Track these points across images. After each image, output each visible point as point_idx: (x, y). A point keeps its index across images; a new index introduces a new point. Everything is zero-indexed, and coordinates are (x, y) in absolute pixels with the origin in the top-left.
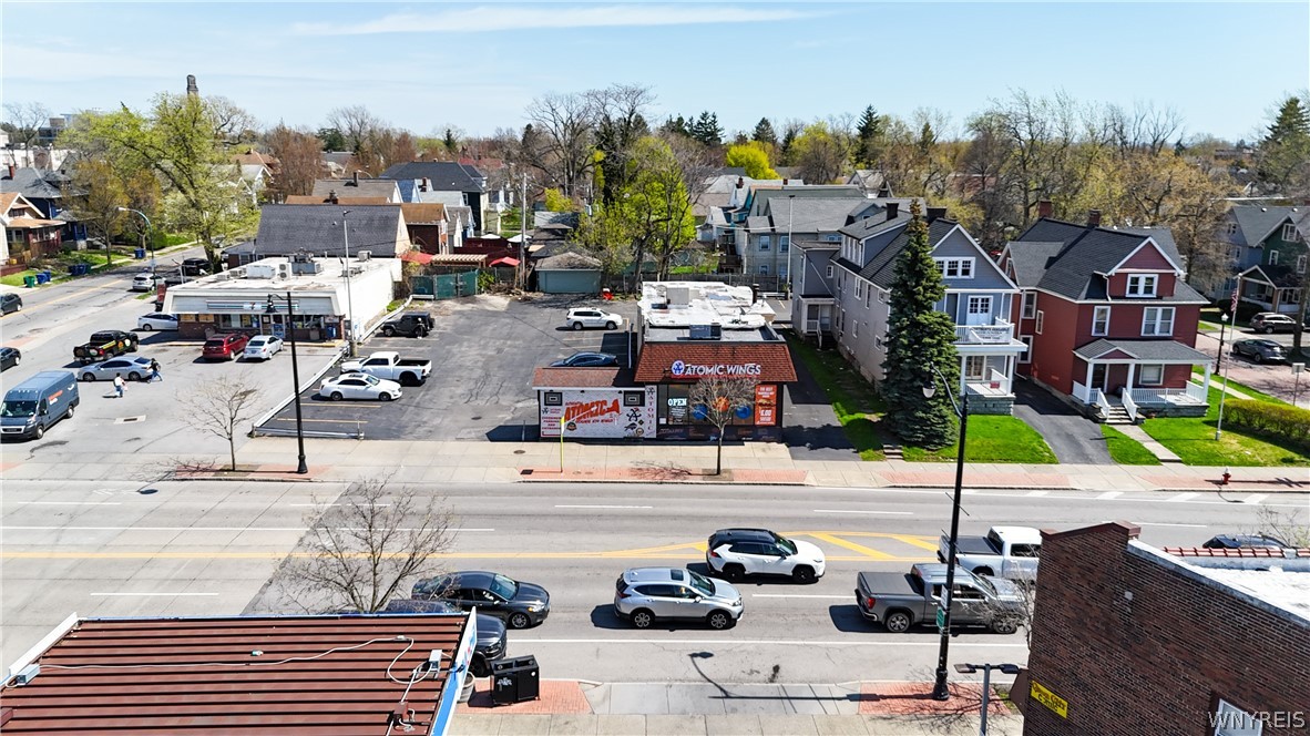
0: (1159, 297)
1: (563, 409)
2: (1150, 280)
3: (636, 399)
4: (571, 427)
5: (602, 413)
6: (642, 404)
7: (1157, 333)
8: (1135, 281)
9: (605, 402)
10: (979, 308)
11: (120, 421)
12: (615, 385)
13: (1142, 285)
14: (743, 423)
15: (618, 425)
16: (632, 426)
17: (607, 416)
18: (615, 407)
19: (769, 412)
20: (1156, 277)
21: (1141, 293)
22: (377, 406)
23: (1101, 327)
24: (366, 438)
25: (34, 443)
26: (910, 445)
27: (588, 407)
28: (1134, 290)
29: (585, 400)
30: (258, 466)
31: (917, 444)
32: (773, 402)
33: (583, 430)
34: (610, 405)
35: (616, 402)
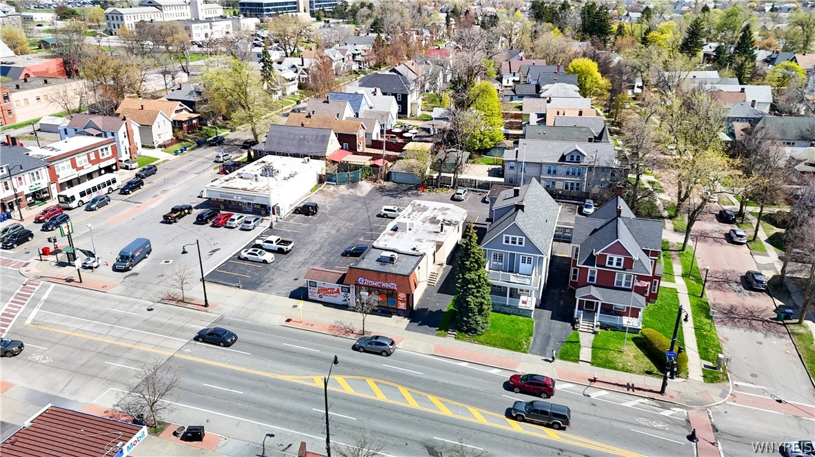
0: (624, 269)
1: (317, 289)
2: (619, 260)
3: (347, 290)
4: (321, 296)
5: (333, 293)
6: (349, 292)
7: (623, 286)
8: (611, 259)
9: (334, 289)
10: (526, 261)
11: (163, 263)
12: (337, 283)
13: (615, 261)
14: (393, 306)
15: (339, 299)
16: (345, 300)
17: (335, 294)
18: (338, 291)
19: (403, 304)
20: (623, 259)
21: (614, 265)
22: (260, 266)
23: (592, 279)
24: (243, 288)
25: (127, 273)
26: (461, 331)
27: (327, 290)
28: (611, 263)
29: (326, 287)
30: (193, 300)
31: (463, 331)
32: (405, 300)
33: (325, 299)
34: (336, 290)
35: (338, 289)
